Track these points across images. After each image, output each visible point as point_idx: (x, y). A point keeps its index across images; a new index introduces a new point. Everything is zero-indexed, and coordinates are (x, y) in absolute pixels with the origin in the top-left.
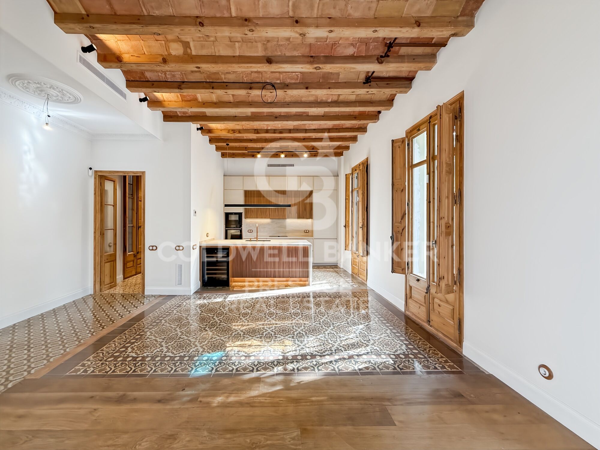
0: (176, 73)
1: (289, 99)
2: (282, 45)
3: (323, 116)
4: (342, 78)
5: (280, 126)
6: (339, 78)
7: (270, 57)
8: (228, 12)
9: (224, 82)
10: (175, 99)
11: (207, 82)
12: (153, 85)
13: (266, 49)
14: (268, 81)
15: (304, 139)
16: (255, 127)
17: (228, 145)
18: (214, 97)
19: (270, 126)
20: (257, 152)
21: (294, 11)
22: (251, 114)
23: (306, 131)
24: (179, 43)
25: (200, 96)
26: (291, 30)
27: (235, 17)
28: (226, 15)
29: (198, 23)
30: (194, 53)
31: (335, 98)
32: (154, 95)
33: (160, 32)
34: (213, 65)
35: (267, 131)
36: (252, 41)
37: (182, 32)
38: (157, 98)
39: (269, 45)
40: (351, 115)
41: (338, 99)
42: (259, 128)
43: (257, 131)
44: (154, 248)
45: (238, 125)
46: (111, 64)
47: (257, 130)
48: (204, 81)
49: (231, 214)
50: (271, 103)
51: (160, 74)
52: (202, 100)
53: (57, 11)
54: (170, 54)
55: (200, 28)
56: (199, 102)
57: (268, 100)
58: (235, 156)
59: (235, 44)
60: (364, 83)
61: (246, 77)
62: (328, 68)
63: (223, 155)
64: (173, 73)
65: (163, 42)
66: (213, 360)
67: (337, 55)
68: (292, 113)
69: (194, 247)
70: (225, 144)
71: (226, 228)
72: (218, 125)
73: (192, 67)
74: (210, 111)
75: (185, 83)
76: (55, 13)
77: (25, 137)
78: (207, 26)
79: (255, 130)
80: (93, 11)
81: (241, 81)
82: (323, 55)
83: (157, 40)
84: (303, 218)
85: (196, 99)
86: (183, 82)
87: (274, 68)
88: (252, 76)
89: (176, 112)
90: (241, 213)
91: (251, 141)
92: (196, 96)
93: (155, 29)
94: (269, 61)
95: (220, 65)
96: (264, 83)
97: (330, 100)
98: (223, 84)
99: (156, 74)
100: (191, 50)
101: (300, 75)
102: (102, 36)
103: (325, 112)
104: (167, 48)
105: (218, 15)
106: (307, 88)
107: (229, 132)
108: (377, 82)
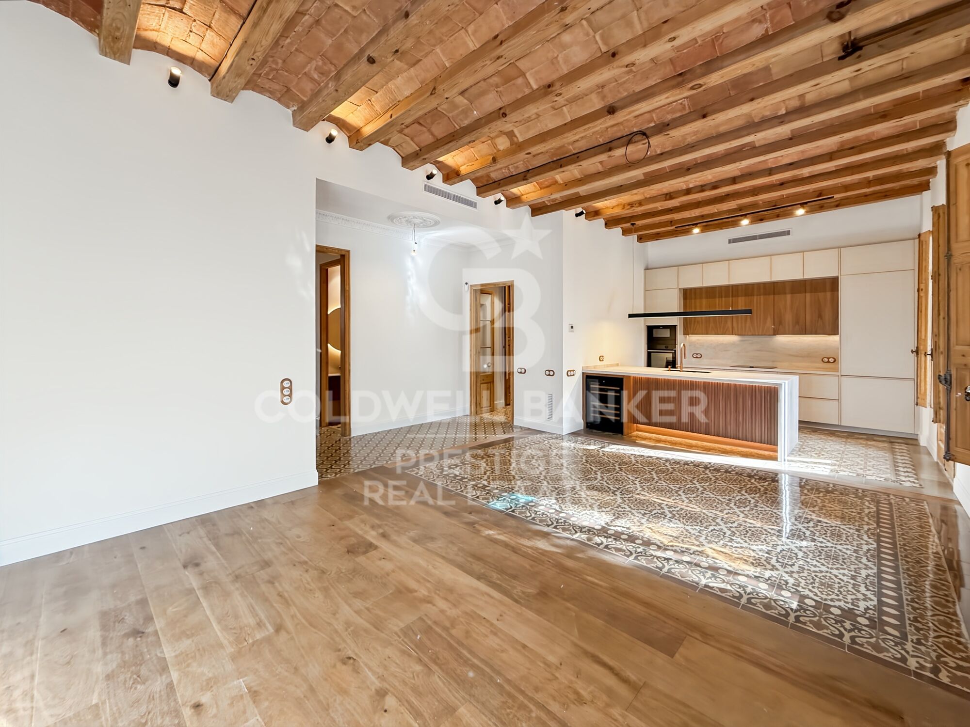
0: (518, 164)
1: (693, 138)
2: (624, 82)
3: (791, 139)
4: (777, 73)
5: (710, 177)
6: (771, 75)
7: (613, 105)
8: (527, 88)
9: (574, 154)
10: (533, 189)
11: (554, 161)
12: (499, 184)
13: (604, 98)
14: (635, 130)
15: (782, 184)
16: (665, 191)
17: (633, 224)
18: (577, 173)
19: (691, 183)
20: (693, 225)
21: (606, 43)
22: (644, 176)
23: (770, 172)
24: (503, 136)
25: (560, 176)
26: (609, 69)
27: (537, 89)
28: (527, 91)
29: (501, 115)
30: (521, 140)
31: (795, 103)
32: (511, 192)
33: (473, 139)
34: (543, 145)
35: (688, 192)
36: (580, 96)
37: (491, 130)
38: (514, 194)
39: (606, 89)
40: (871, 114)
41: (806, 103)
42: (672, 190)
43: (669, 196)
44: (523, 372)
45: (636, 194)
46: (453, 181)
47: (670, 193)
48: (551, 161)
49: (658, 327)
50: (662, 154)
51: (504, 171)
52: (563, 181)
53: (403, 156)
54: (499, 151)
55: (504, 119)
56: (561, 184)
57: (656, 152)
58: (661, 236)
59: (562, 110)
60: (841, 58)
61: (601, 137)
62: (715, 79)
63: (641, 239)
64: (515, 165)
65: (490, 141)
66: (607, 533)
67: (730, 50)
68: (720, 153)
69: (569, 372)
70: (629, 225)
71: (649, 348)
72: (606, 202)
73: (522, 155)
74: (583, 190)
75: (530, 171)
76: (402, 158)
77: (409, 264)
78: (509, 114)
79: (667, 194)
80: (422, 145)
81: (596, 145)
82: (701, 63)
83: (483, 142)
84: (816, 333)
85: (556, 182)
86: (528, 171)
87: (621, 116)
88: (609, 132)
89: (544, 202)
90: (675, 327)
91: (671, 210)
92: (554, 178)
93: (467, 139)
94: (611, 110)
95: (550, 142)
96: (630, 134)
97: (783, 112)
98: (573, 156)
99: (500, 172)
100: (517, 138)
101: (686, 101)
102: (440, 159)
103: (792, 131)
104: (495, 146)
105: (520, 96)
106: (704, 116)
107: (623, 209)
108: (880, 43)
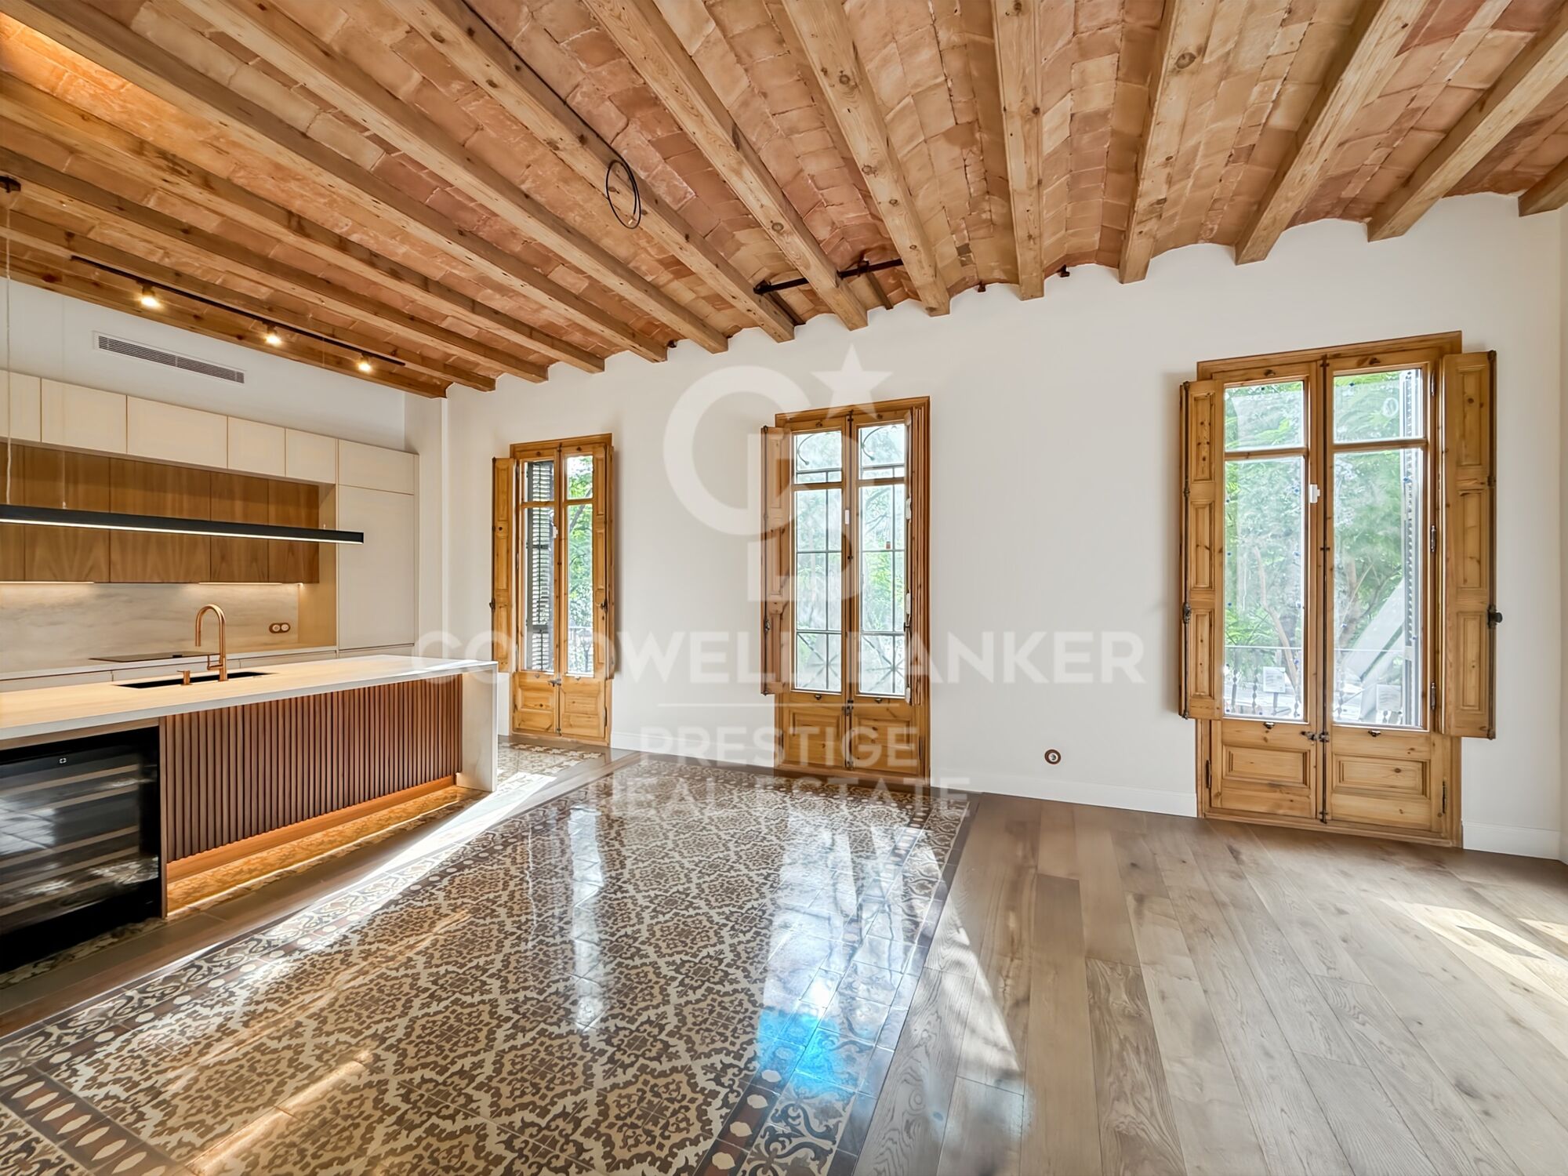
6: (733, 254)
41: (663, 286)
61: (584, 94)
97: (649, 278)
